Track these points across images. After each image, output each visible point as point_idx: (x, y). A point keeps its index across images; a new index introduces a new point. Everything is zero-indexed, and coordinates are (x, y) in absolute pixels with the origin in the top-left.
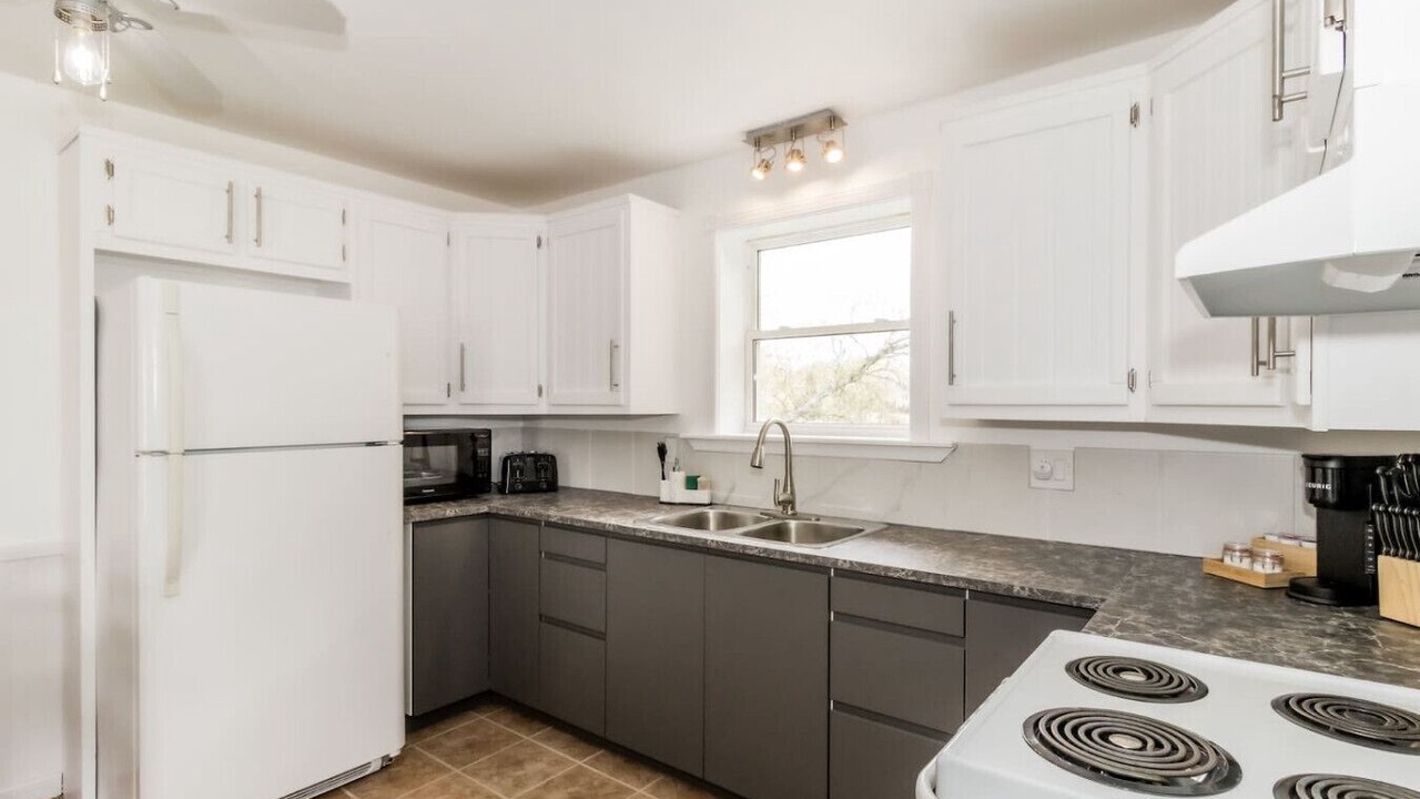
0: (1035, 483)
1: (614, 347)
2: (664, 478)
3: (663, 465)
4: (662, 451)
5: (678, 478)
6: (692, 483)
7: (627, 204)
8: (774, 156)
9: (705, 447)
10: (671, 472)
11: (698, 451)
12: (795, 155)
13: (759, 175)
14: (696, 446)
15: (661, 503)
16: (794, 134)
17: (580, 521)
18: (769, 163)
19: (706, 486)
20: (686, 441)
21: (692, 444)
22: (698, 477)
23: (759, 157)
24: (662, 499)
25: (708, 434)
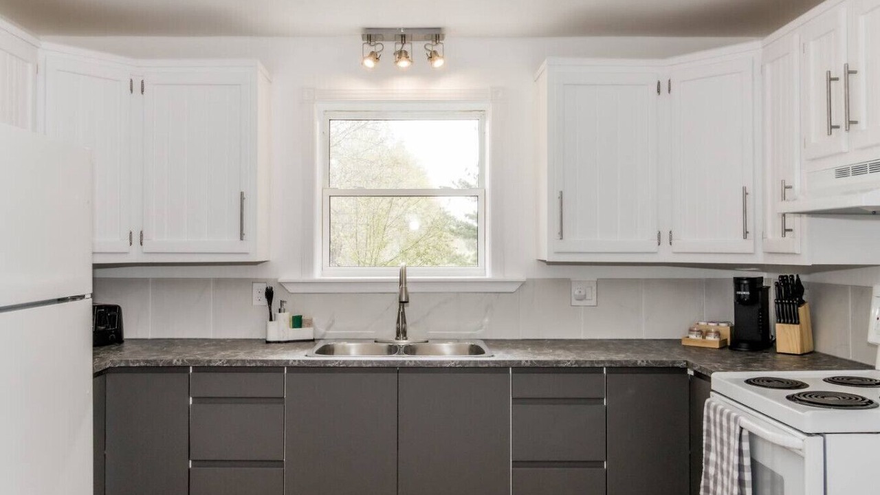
0: (575, 303)
2: (271, 320)
3: (270, 309)
4: (269, 294)
5: (284, 319)
6: (297, 322)
8: (382, 50)
9: (301, 289)
10: (278, 313)
11: (295, 294)
12: (403, 55)
13: (369, 63)
14: (291, 289)
15: (268, 342)
16: (403, 38)
17: (255, 361)
18: (378, 55)
19: (310, 324)
20: (281, 284)
21: (287, 287)
22: (301, 316)
23: (369, 49)
24: (269, 339)
25: (306, 278)
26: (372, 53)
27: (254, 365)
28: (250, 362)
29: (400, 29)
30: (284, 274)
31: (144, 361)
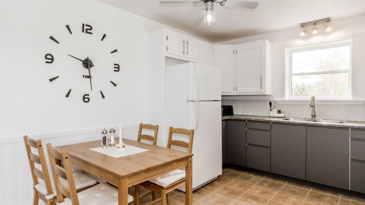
1: (261, 77)
2: (271, 111)
3: (271, 107)
4: (270, 104)
5: (275, 111)
6: (279, 112)
7: (265, 42)
8: (307, 29)
9: (280, 103)
10: (273, 109)
11: (278, 104)
12: (315, 29)
13: (303, 34)
14: (278, 103)
15: (270, 117)
16: (315, 24)
17: (262, 120)
18: (306, 31)
19: (283, 113)
20: (275, 101)
21: (277, 102)
22: (280, 110)
23: (302, 29)
24: (270, 116)
25: (282, 100)
26: (304, 30)
27: (262, 121)
28: (261, 120)
29: (313, 21)
30: (276, 98)
31: (235, 118)
